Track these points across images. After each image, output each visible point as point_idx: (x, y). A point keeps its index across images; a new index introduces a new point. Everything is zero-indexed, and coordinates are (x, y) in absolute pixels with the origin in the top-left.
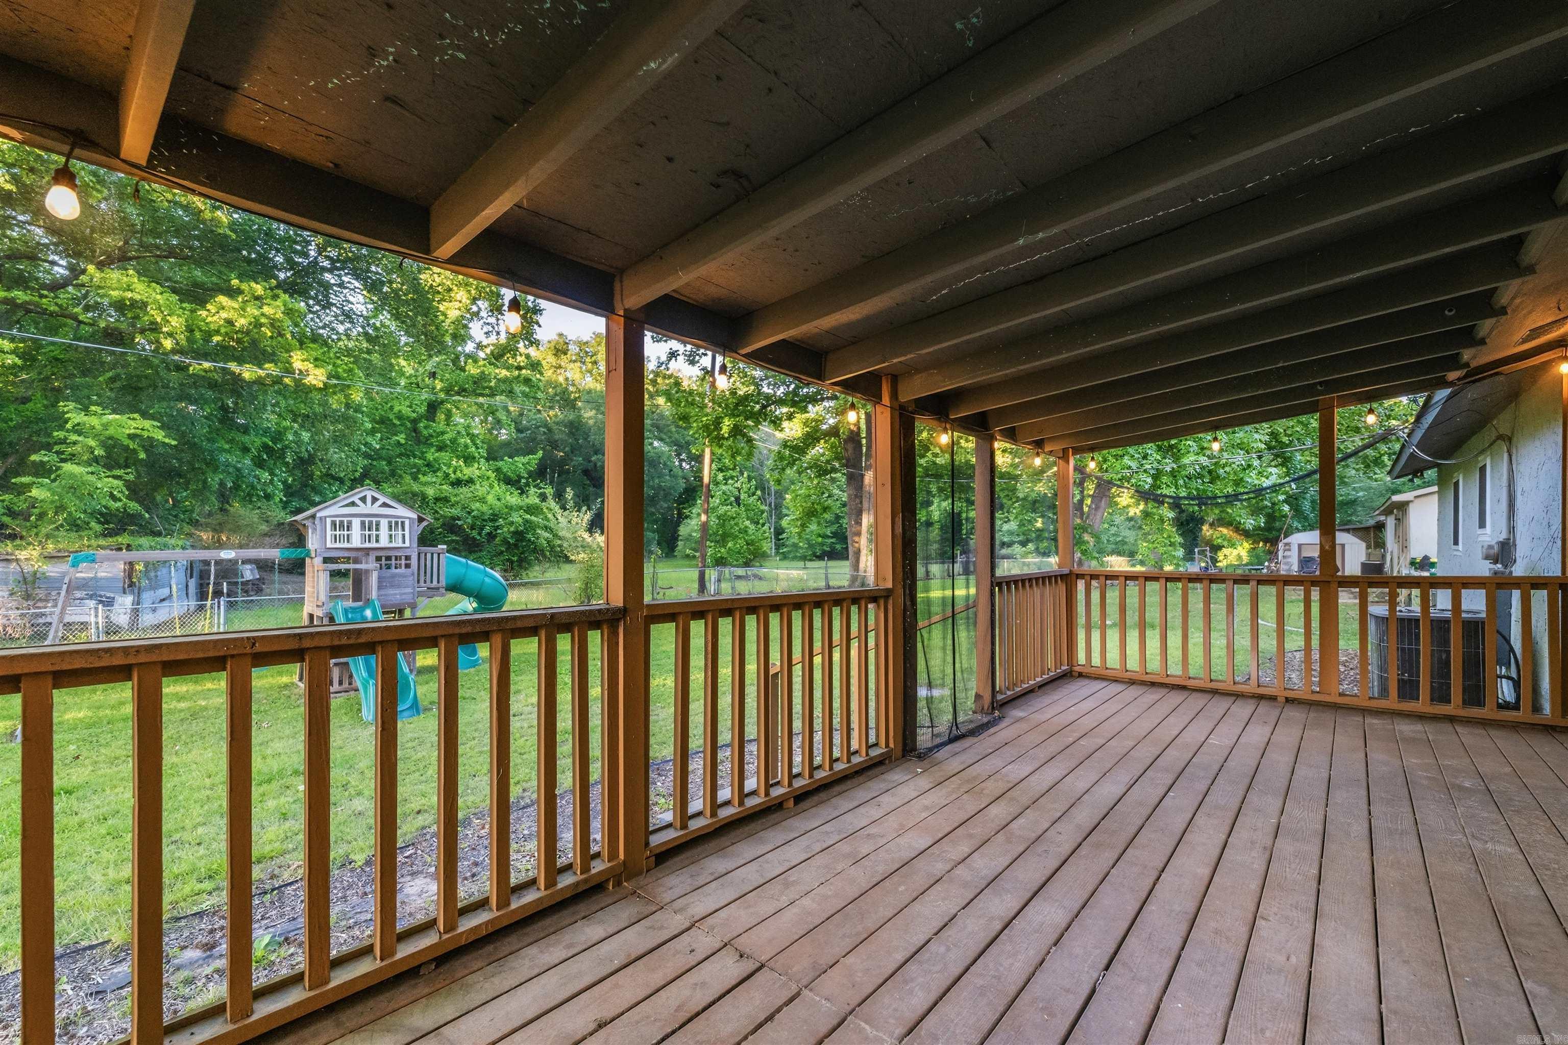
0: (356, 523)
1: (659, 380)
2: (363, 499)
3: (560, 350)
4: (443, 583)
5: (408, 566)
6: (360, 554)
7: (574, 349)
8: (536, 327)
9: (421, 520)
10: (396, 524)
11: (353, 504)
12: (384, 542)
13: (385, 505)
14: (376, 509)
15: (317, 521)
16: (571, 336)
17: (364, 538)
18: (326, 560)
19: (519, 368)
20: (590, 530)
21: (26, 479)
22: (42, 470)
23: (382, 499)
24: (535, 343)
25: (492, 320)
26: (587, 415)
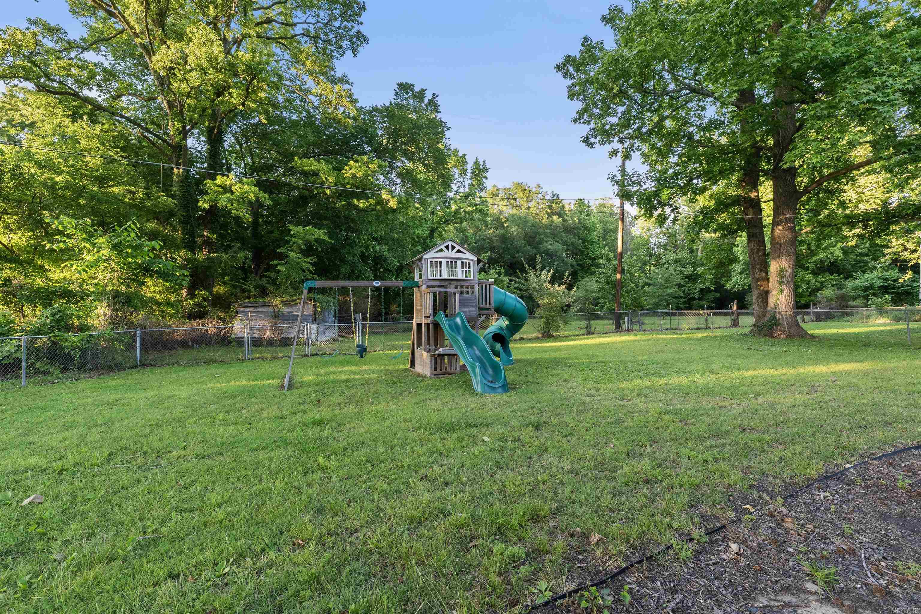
0: (444, 262)
1: (554, 205)
2: (447, 247)
3: (495, 196)
4: (493, 305)
5: (473, 293)
6: (446, 283)
7: (501, 194)
8: (484, 180)
9: (479, 261)
10: (466, 265)
11: (441, 251)
12: (460, 276)
13: (459, 251)
14: (453, 254)
15: (423, 262)
16: (500, 186)
17: (448, 275)
18: (428, 287)
19: (476, 205)
20: (552, 282)
21: (275, 262)
22: (281, 257)
23: (458, 248)
24: (484, 189)
25: (461, 179)
26: (512, 230)
